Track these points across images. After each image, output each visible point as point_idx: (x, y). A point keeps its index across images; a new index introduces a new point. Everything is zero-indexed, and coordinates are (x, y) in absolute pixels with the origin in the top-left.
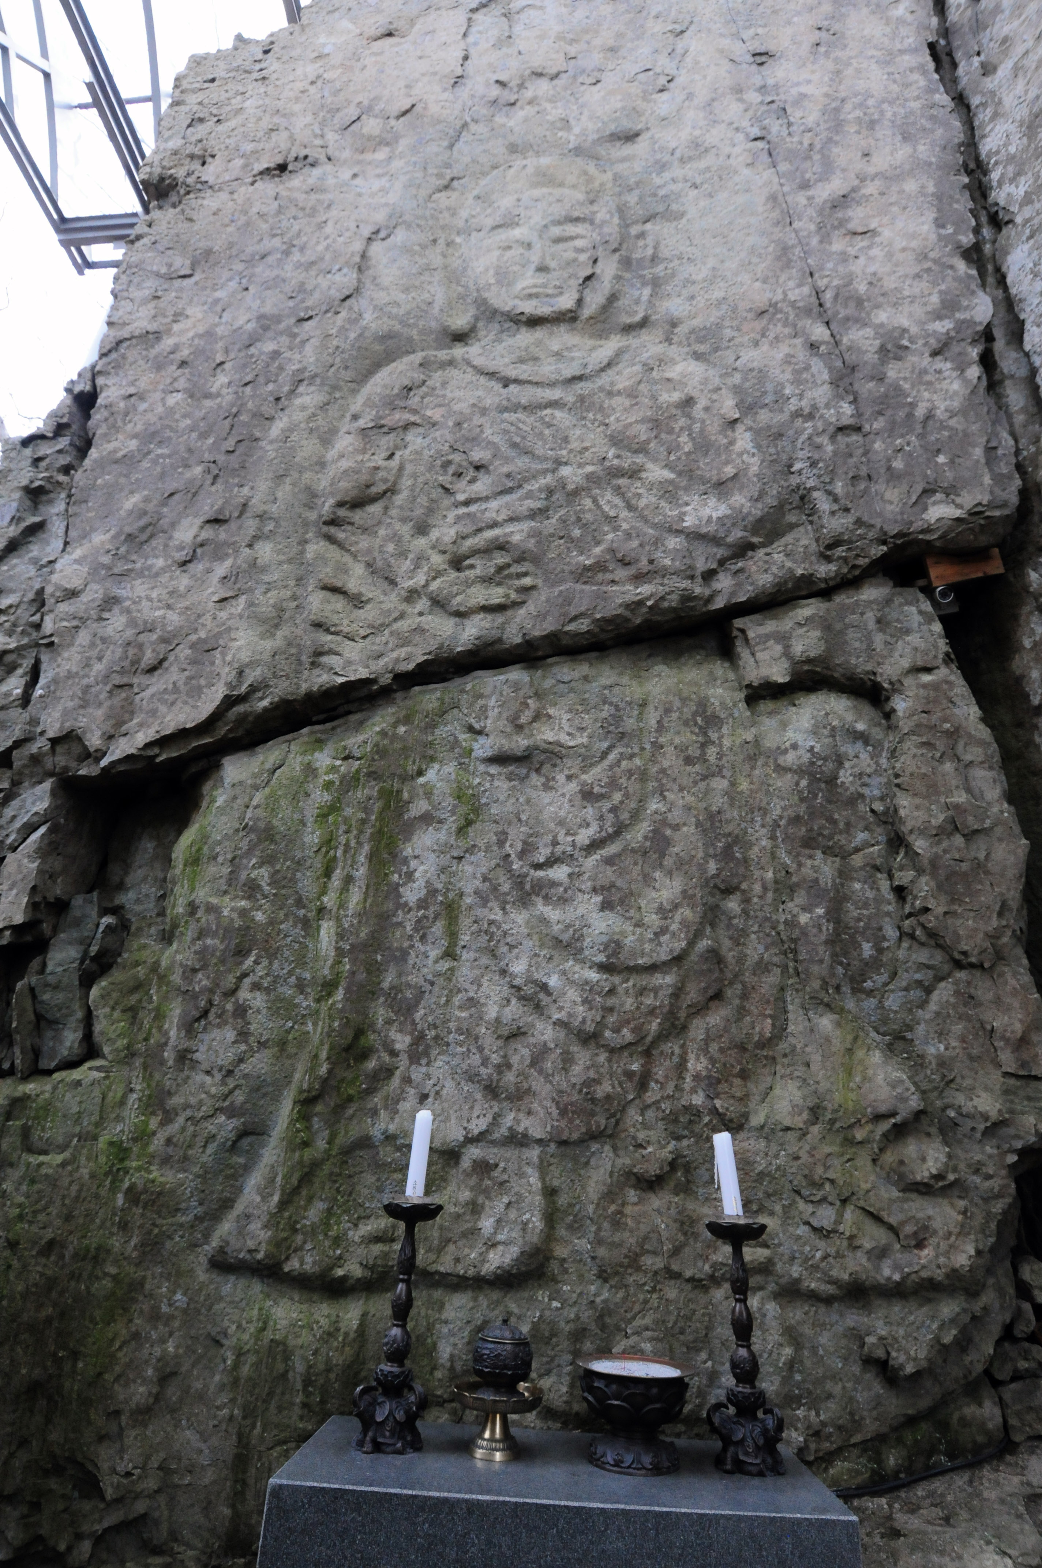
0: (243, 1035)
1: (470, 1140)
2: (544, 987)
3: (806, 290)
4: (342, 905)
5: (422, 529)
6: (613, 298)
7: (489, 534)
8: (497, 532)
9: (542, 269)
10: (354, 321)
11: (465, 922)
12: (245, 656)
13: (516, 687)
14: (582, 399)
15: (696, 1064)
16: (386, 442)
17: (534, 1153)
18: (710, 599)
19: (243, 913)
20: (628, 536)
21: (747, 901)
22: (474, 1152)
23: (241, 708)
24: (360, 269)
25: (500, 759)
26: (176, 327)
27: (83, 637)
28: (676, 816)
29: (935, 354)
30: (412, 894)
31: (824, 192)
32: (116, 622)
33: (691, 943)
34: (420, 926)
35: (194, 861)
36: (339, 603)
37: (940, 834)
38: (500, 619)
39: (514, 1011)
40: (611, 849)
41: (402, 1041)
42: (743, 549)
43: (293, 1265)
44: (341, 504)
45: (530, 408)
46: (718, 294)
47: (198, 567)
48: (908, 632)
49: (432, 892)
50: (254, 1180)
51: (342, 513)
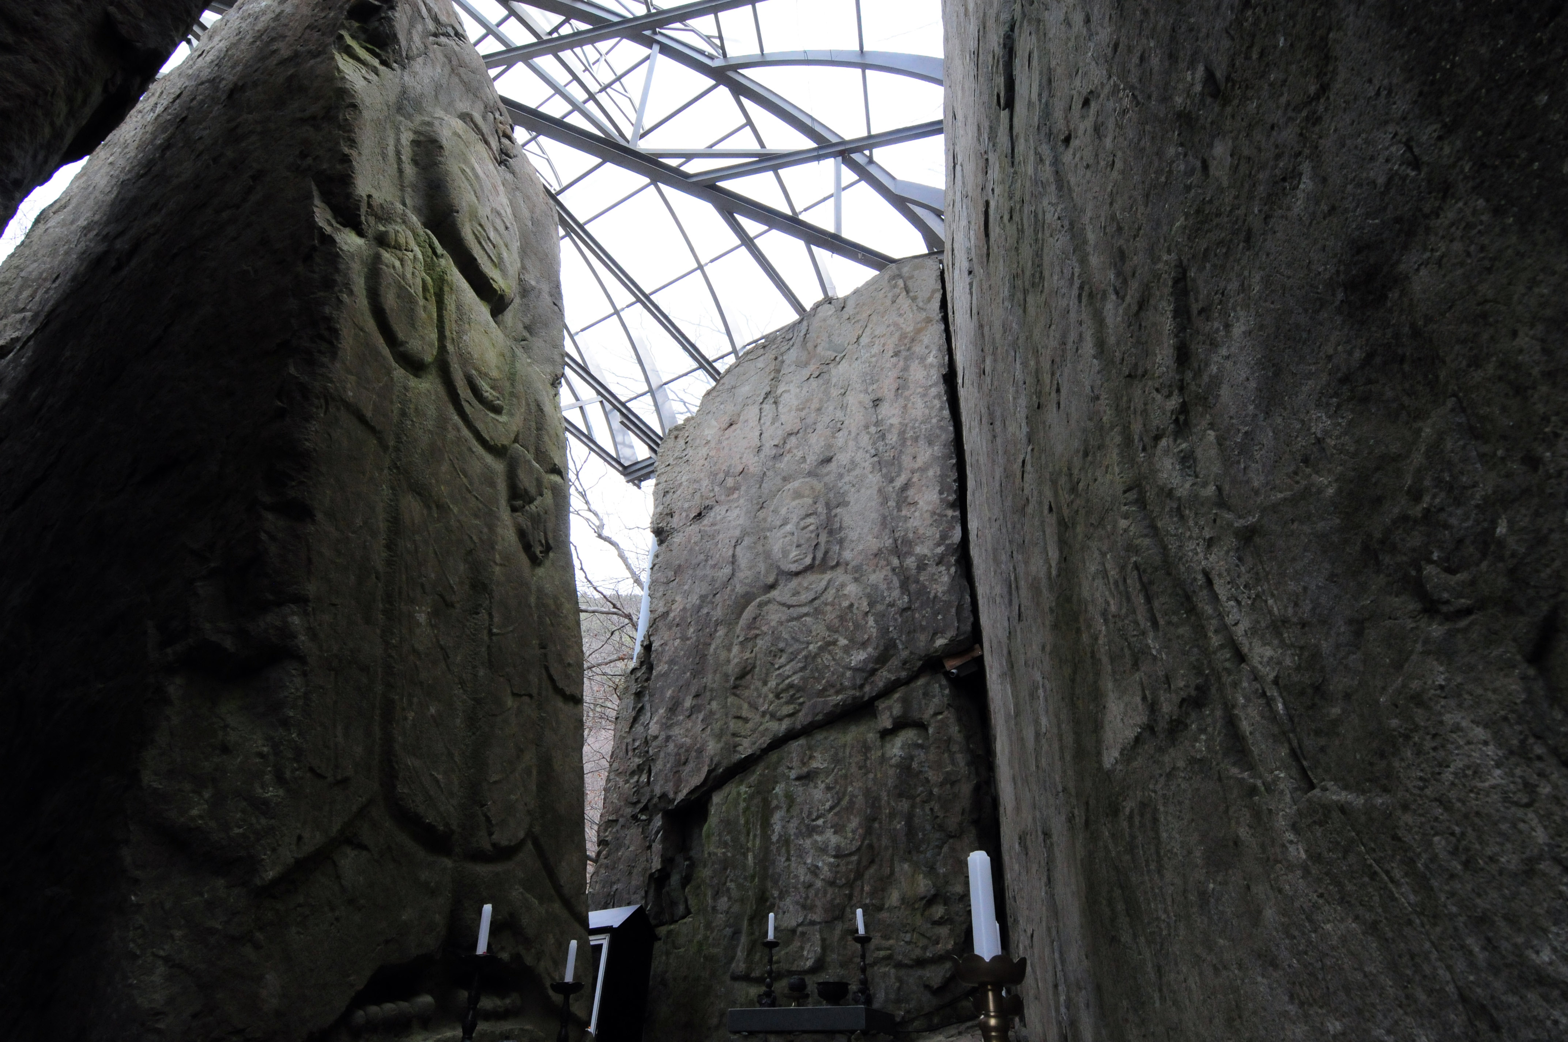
0: (730, 898)
1: (799, 925)
2: (817, 867)
3: (891, 541)
4: (754, 846)
5: (765, 683)
6: (826, 553)
7: (787, 682)
8: (789, 680)
9: (798, 546)
10: (733, 590)
11: (792, 846)
12: (712, 753)
13: (802, 746)
14: (816, 609)
15: (867, 888)
16: (750, 645)
17: (818, 927)
18: (863, 697)
19: (724, 853)
20: (833, 673)
21: (881, 823)
22: (800, 929)
23: (714, 774)
24: (733, 563)
25: (799, 778)
26: (673, 607)
27: (662, 754)
28: (856, 792)
29: (937, 564)
30: (775, 838)
31: (899, 482)
32: (671, 746)
33: (862, 842)
34: (779, 850)
35: (708, 836)
36: (740, 723)
37: (942, 785)
38: (793, 719)
39: (809, 877)
40: (837, 809)
41: (776, 893)
42: (873, 672)
43: (753, 975)
44: (736, 679)
45: (798, 618)
46: (861, 547)
47: (694, 716)
48: (934, 697)
49: (780, 836)
50: (740, 948)
51: (738, 682)
